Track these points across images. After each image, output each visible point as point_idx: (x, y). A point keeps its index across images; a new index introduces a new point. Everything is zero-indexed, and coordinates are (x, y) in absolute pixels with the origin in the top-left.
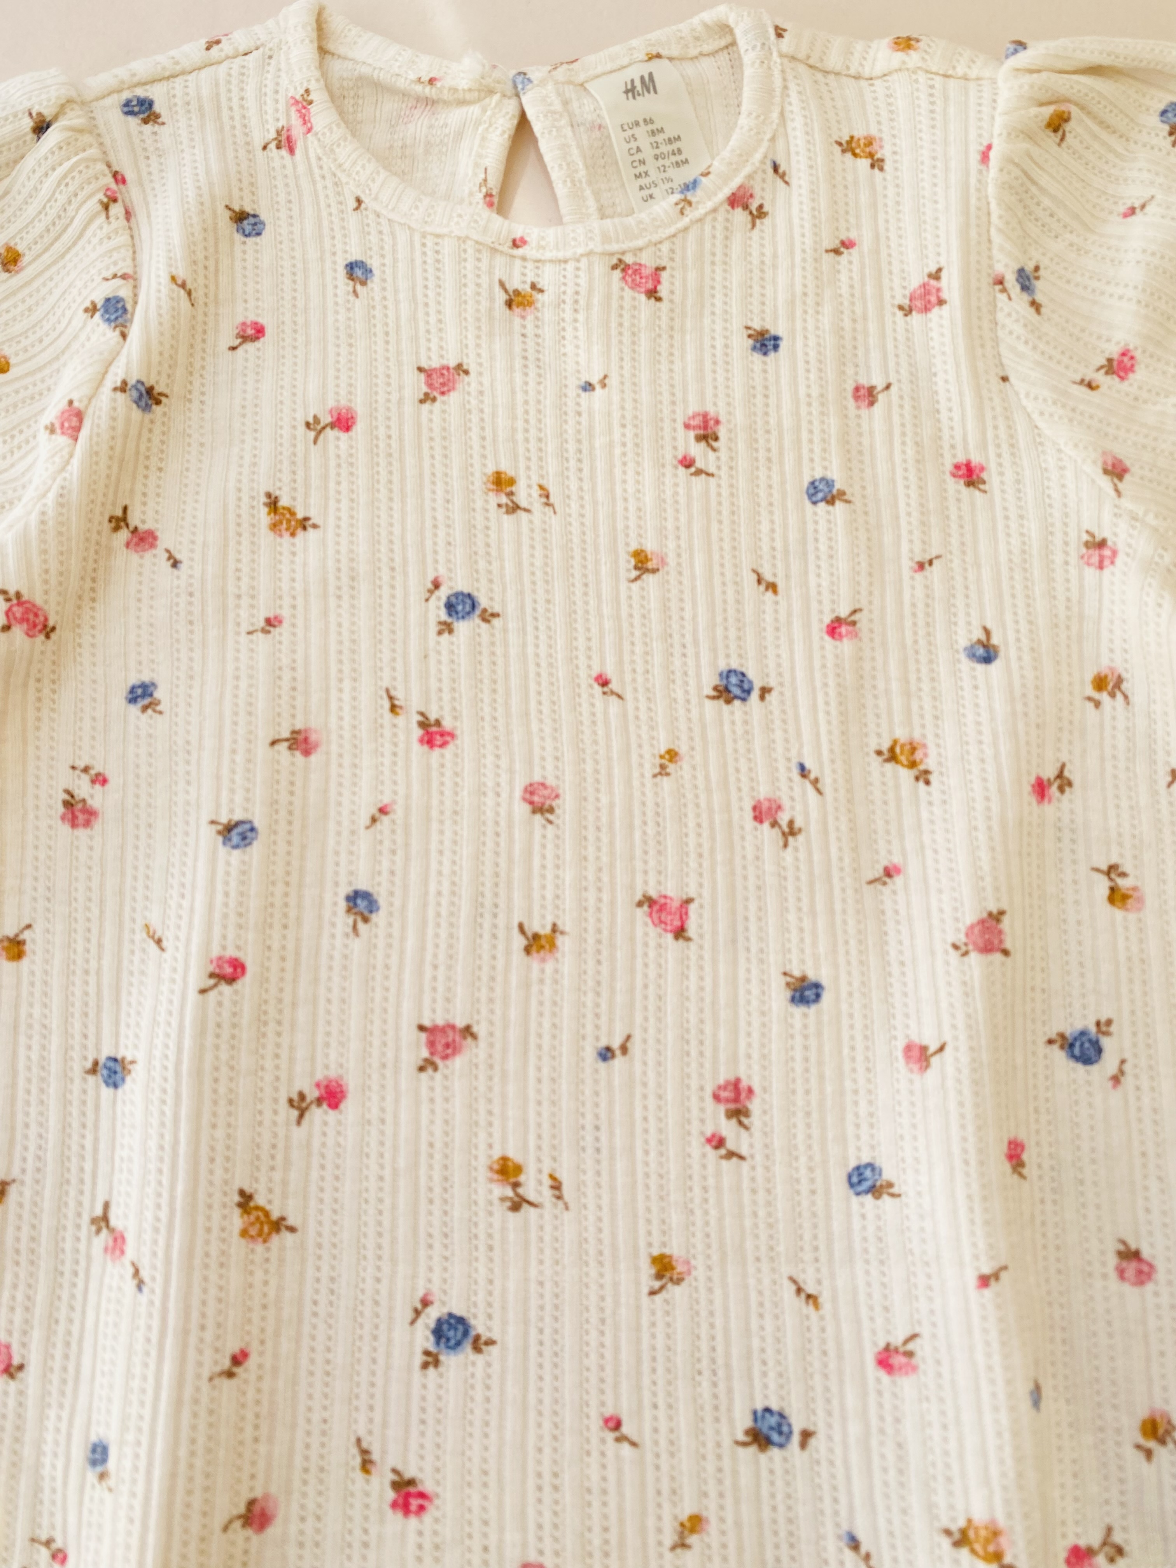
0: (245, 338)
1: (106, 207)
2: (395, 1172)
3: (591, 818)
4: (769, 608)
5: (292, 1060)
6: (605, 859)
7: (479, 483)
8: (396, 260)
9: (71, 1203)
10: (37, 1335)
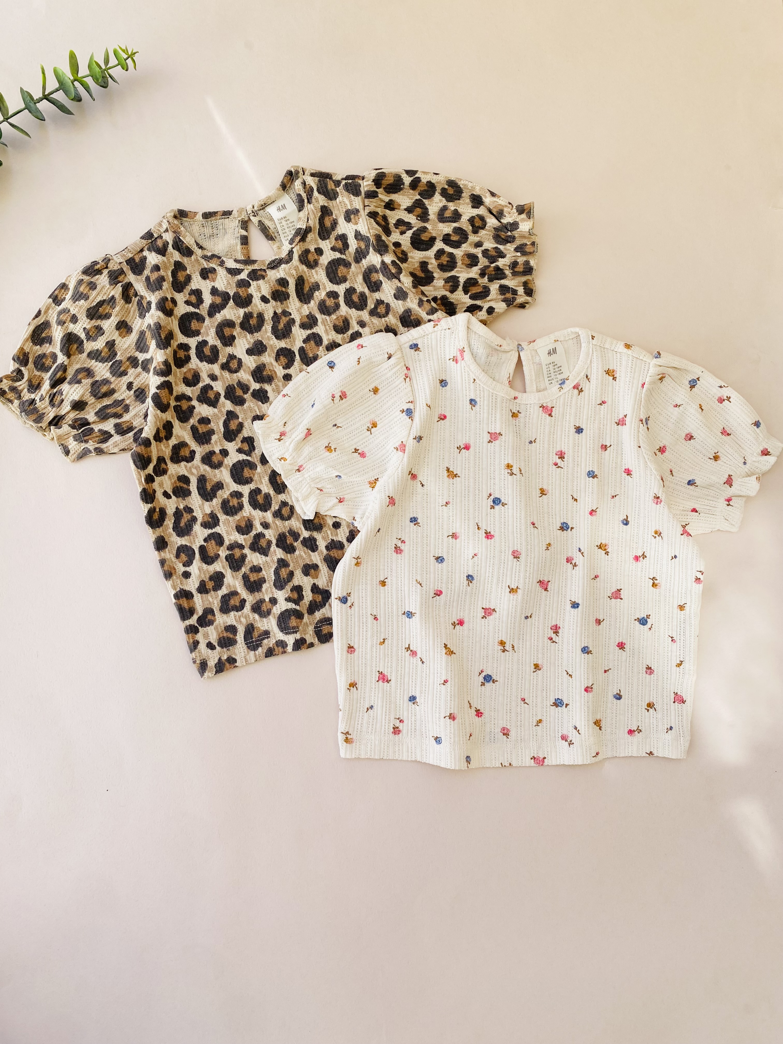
0: (441, 419)
1: (405, 379)
2: (476, 642)
3: (529, 560)
4: (575, 506)
5: (452, 614)
6: (532, 571)
7: (503, 467)
8: (484, 400)
9: (400, 644)
10: (394, 674)
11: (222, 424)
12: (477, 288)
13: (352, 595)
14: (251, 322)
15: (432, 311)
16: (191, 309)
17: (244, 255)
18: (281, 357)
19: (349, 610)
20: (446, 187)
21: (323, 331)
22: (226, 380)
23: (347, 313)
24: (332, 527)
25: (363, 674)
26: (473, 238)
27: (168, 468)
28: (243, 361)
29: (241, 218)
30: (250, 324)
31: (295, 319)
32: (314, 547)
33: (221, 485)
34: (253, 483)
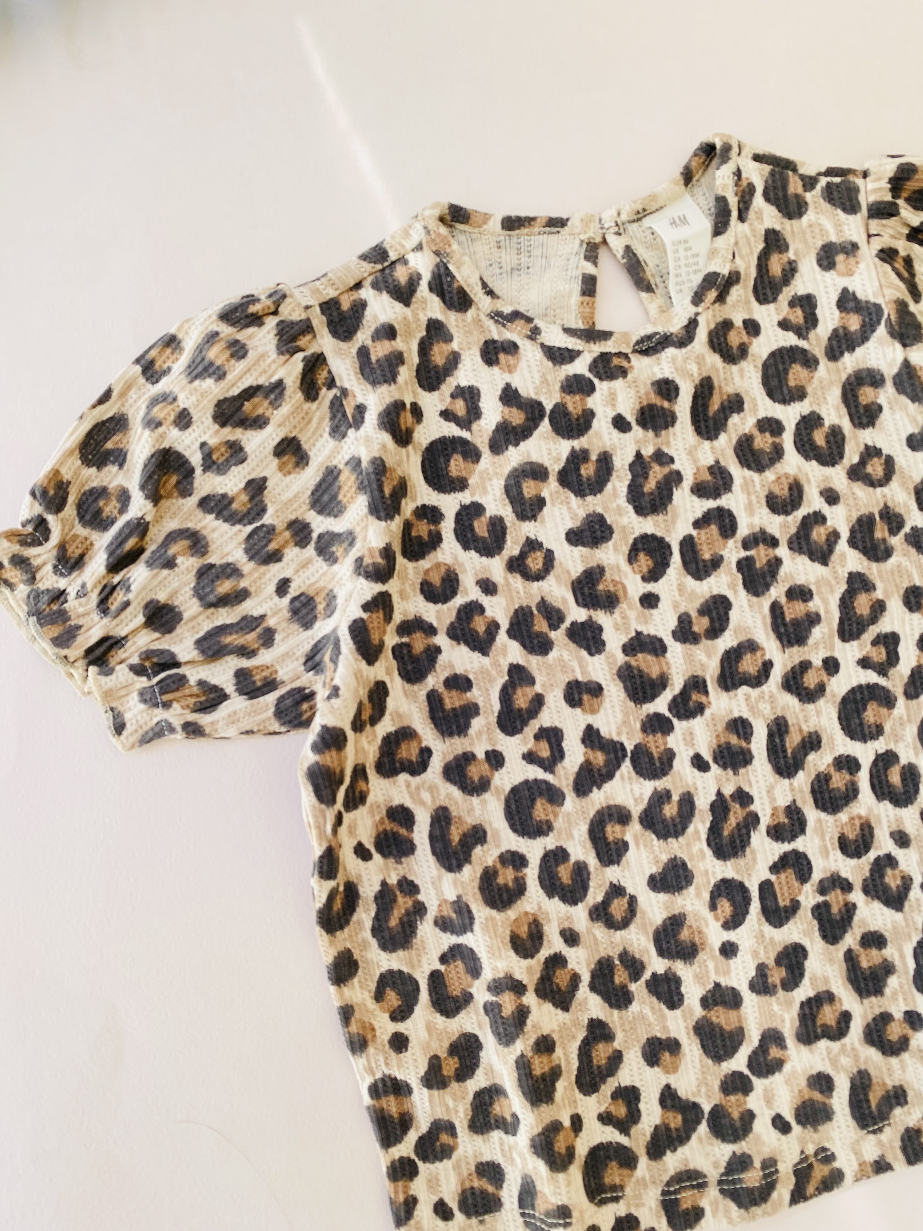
11: (497, 694)
14: (583, 472)
16: (452, 430)
17: (584, 318)
18: (642, 555)
21: (742, 506)
22: (514, 594)
23: (799, 469)
24: (718, 953)
27: (368, 790)
28: (556, 555)
29: (587, 236)
30: (580, 475)
31: (683, 473)
32: (676, 998)
33: (481, 833)
34: (551, 834)
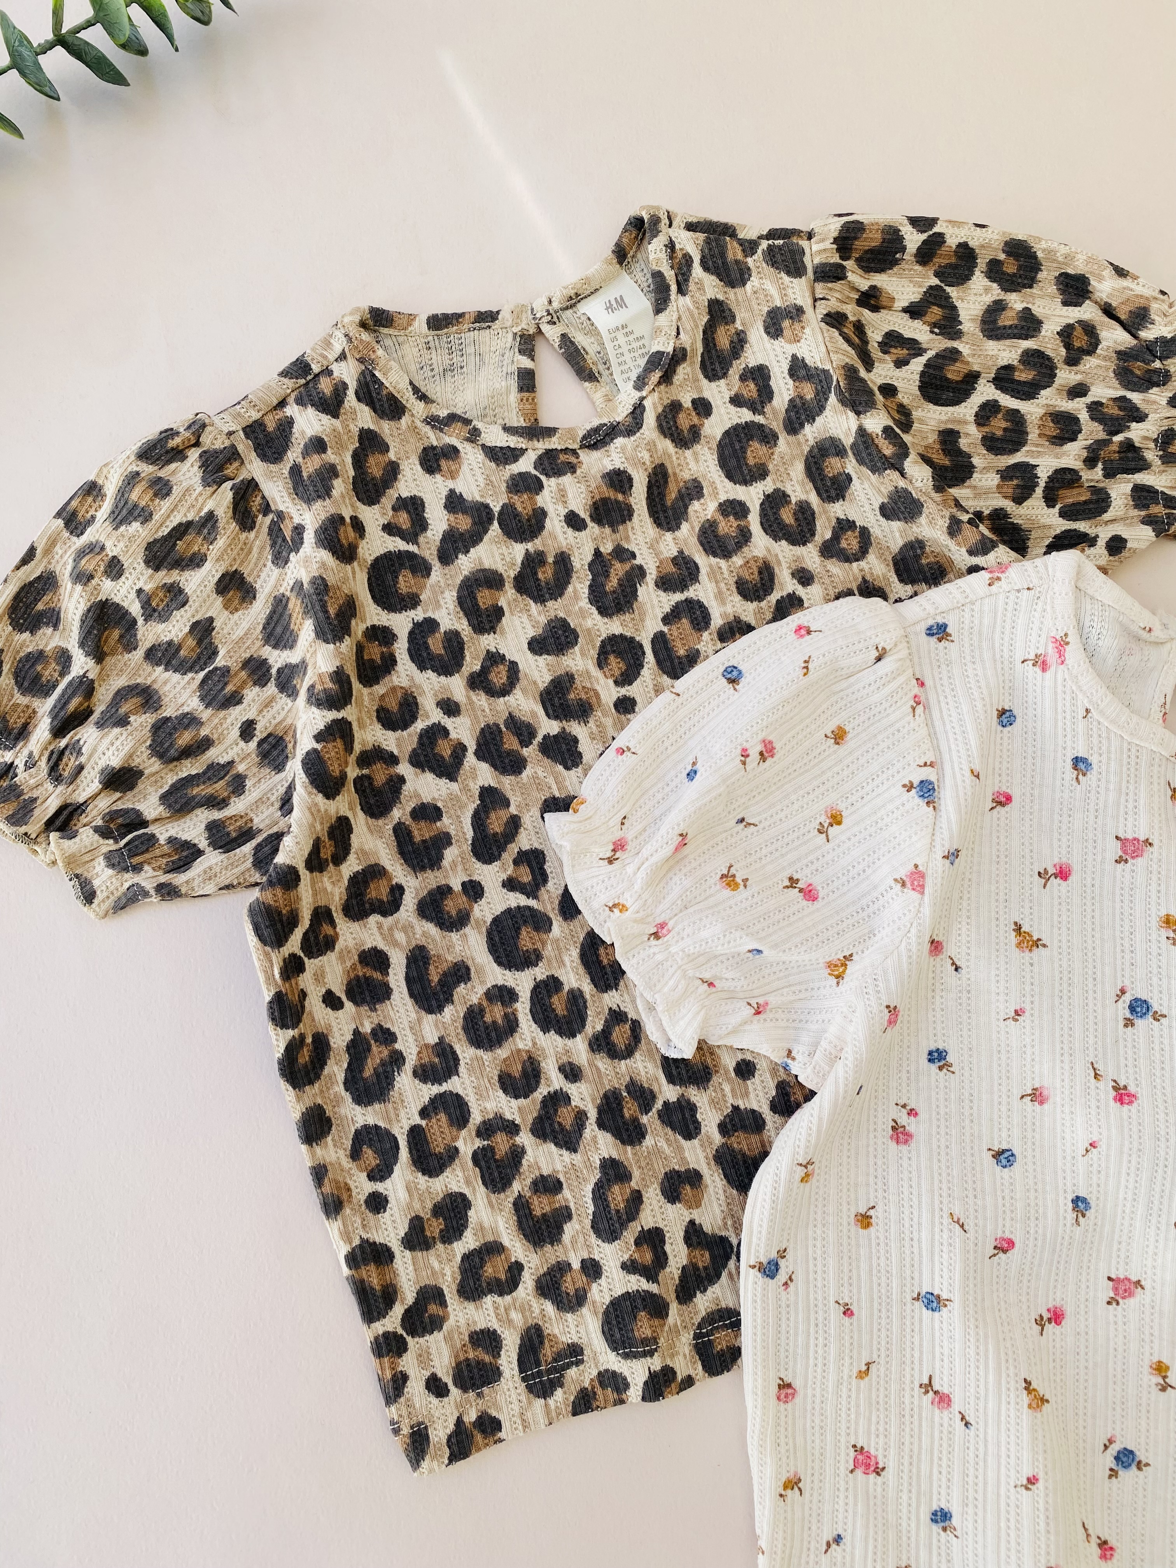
0: (999, 803)
1: (914, 708)
2: (1095, 1366)
5: (1037, 1296)
7: (1154, 922)
8: (1109, 759)
9: (908, 1376)
10: (892, 1452)
11: (469, 821)
12: (1075, 491)
13: (789, 1255)
14: (540, 576)
15: (983, 548)
16: (398, 544)
17: (525, 415)
18: (612, 658)
19: (784, 1293)
20: (1002, 257)
21: (712, 595)
22: (479, 713)
23: (769, 551)
24: (733, 1074)
25: (817, 1455)
26: (1066, 376)
27: (337, 934)
28: (521, 667)
29: (520, 328)
30: (538, 579)
31: (645, 567)
32: (691, 1127)
33: (464, 970)
34: (540, 964)
